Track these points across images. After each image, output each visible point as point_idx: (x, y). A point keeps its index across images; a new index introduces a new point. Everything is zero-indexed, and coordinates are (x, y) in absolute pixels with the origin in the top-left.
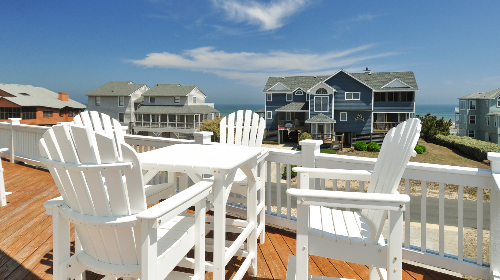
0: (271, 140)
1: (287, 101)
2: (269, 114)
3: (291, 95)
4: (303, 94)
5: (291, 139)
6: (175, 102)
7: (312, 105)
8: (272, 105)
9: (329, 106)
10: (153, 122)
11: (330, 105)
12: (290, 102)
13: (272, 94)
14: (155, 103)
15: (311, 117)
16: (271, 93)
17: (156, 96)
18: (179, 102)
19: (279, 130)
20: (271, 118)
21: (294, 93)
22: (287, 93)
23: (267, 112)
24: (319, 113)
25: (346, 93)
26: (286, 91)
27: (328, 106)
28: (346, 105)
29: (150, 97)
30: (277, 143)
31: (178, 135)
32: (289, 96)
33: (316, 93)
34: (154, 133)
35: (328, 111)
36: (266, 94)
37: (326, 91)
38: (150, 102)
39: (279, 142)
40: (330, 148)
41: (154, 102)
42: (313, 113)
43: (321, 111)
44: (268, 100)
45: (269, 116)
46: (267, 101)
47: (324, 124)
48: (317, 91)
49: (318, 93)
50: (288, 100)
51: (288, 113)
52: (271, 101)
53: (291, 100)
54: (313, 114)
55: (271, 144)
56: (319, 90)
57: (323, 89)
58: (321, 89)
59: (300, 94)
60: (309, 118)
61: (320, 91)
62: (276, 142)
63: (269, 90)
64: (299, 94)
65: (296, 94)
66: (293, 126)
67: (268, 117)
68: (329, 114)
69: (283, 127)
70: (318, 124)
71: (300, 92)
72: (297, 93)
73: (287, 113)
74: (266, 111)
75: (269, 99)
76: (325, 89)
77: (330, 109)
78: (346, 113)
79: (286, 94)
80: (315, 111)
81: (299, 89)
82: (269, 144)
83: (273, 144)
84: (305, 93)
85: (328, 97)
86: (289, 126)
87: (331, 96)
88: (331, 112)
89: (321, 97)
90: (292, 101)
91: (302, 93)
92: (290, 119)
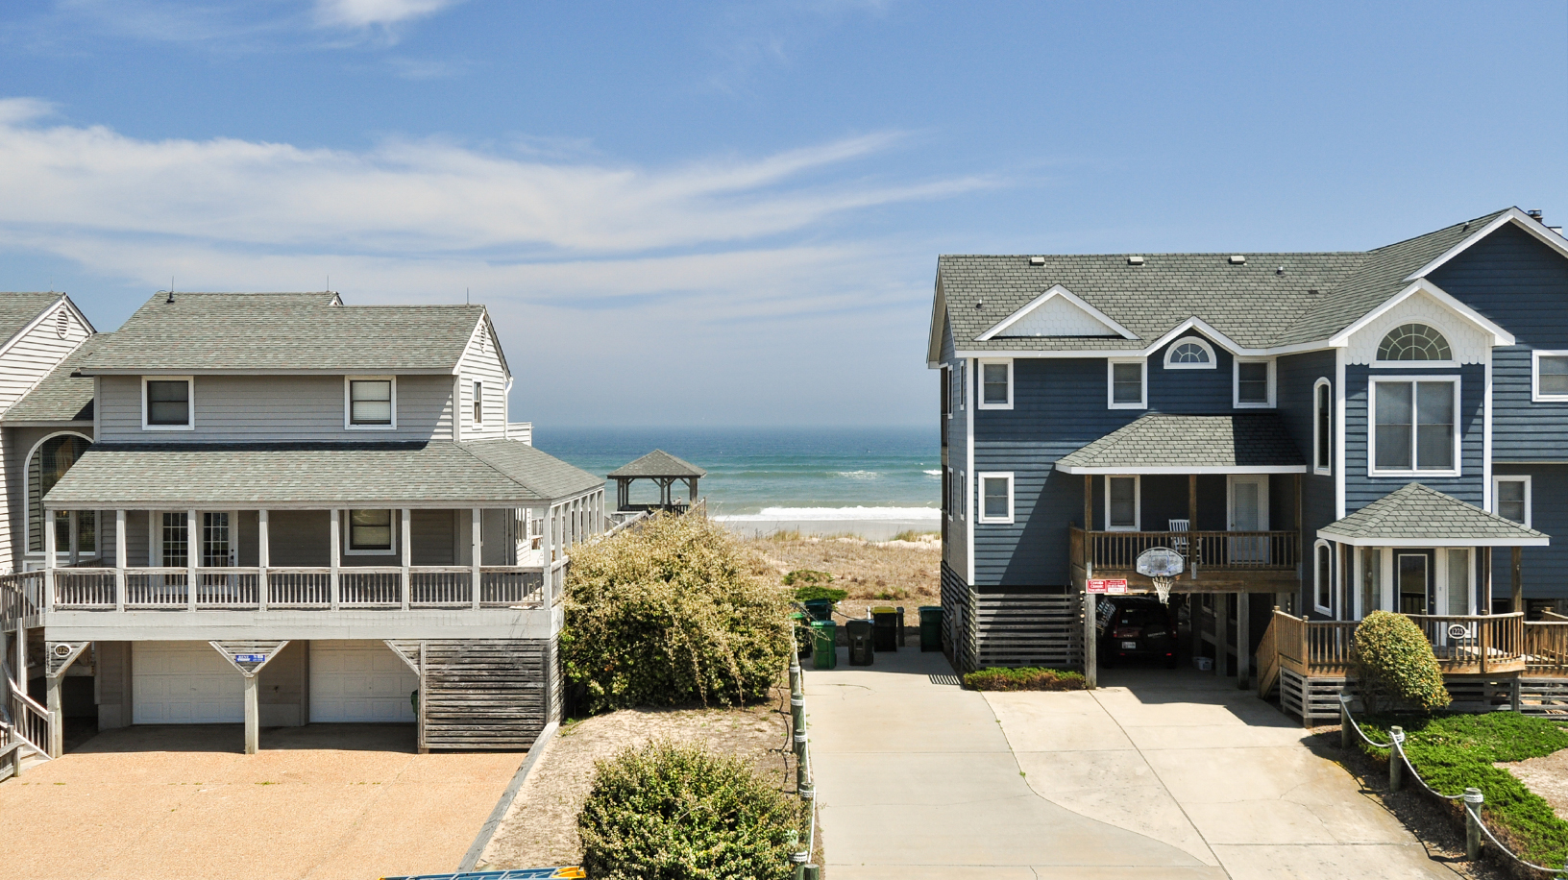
0: (1035, 664)
1: (1112, 405)
2: (996, 489)
3: (1139, 366)
4: (1212, 364)
5: (1130, 645)
6: (353, 422)
7: (1356, 433)
8: (1013, 436)
9: (1464, 433)
10: (213, 570)
11: (1472, 429)
12: (1133, 416)
13: (1016, 361)
14: (191, 427)
15: (1354, 505)
16: (1006, 356)
17: (197, 378)
18: (389, 422)
19: (1090, 594)
20: (1010, 519)
21: (1156, 359)
22: (1115, 355)
23: (982, 475)
24: (1402, 482)
25: (1537, 353)
26: (1107, 343)
27: (1458, 437)
28: (1539, 428)
29: (149, 383)
30: (1079, 676)
31: (423, 654)
32: (1128, 373)
33: (1381, 356)
34: (224, 652)
35: (1457, 472)
36: (976, 361)
37: (1442, 342)
38: (151, 422)
39: (1092, 672)
40: (1508, 707)
41: (186, 422)
42: (1363, 480)
43: (1415, 472)
44: (987, 399)
45: (996, 505)
46: (983, 406)
47: (1431, 552)
48: (1385, 343)
49: (1393, 358)
50: (1116, 399)
51: (1122, 484)
52: (1010, 406)
53: (1139, 399)
54: (1366, 493)
55: (1044, 685)
56: (1395, 333)
57: (1420, 328)
58: (1407, 328)
59: (1194, 360)
60: (1341, 513)
61: (1406, 342)
62: (1071, 674)
63: (993, 338)
64: (1185, 360)
65: (1168, 365)
66: (1187, 570)
67: (988, 513)
68: (1468, 488)
69: (1116, 573)
70: (1396, 551)
71: (1196, 348)
72: (1175, 359)
73: (1116, 480)
74: (976, 471)
75: (995, 392)
76: (1433, 333)
77: (1473, 453)
78: (1527, 479)
79: (1105, 360)
80: (1373, 471)
81: (1191, 332)
82: (1030, 686)
83: (1059, 686)
84: (1224, 357)
85: (1457, 379)
86: (1162, 566)
87: (1472, 375)
88: (1473, 477)
89: (1415, 379)
90: (1144, 405)
91: (1205, 359)
92: (1132, 523)
